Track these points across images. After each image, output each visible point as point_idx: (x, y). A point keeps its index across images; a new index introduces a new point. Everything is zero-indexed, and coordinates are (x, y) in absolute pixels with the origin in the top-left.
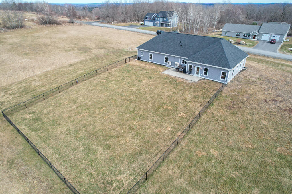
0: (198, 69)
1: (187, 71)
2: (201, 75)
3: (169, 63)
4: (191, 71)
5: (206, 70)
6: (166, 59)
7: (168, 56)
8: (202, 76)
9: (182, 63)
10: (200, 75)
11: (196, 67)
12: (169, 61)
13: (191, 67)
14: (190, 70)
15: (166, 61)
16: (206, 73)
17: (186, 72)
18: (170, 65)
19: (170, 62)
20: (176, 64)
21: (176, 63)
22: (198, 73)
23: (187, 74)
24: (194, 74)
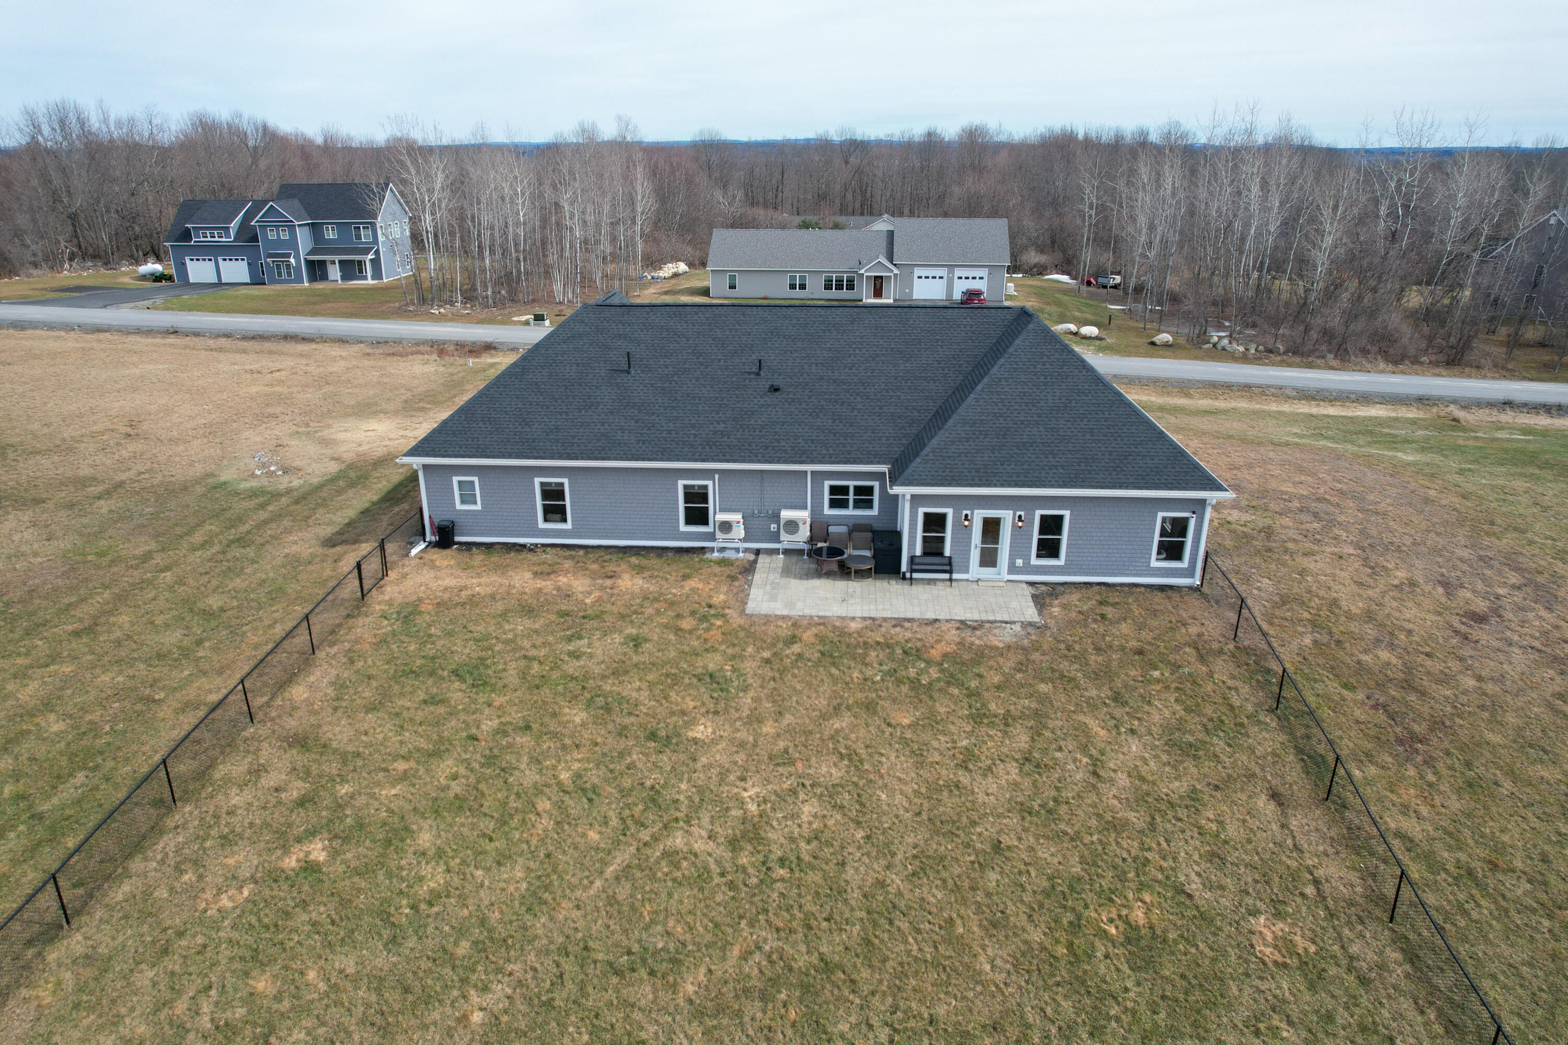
0: (991, 528)
1: (912, 559)
2: (1019, 562)
3: (726, 527)
4: (941, 554)
5: (1051, 525)
6: (696, 497)
7: (709, 474)
8: (1028, 569)
9: (827, 511)
10: (1012, 569)
11: (979, 516)
12: (722, 510)
13: (935, 523)
14: (933, 547)
15: (698, 516)
16: (1049, 548)
17: (904, 567)
18: (745, 540)
19: (738, 517)
20: (792, 526)
21: (786, 514)
22: (989, 559)
23: (915, 575)
24: (967, 571)
